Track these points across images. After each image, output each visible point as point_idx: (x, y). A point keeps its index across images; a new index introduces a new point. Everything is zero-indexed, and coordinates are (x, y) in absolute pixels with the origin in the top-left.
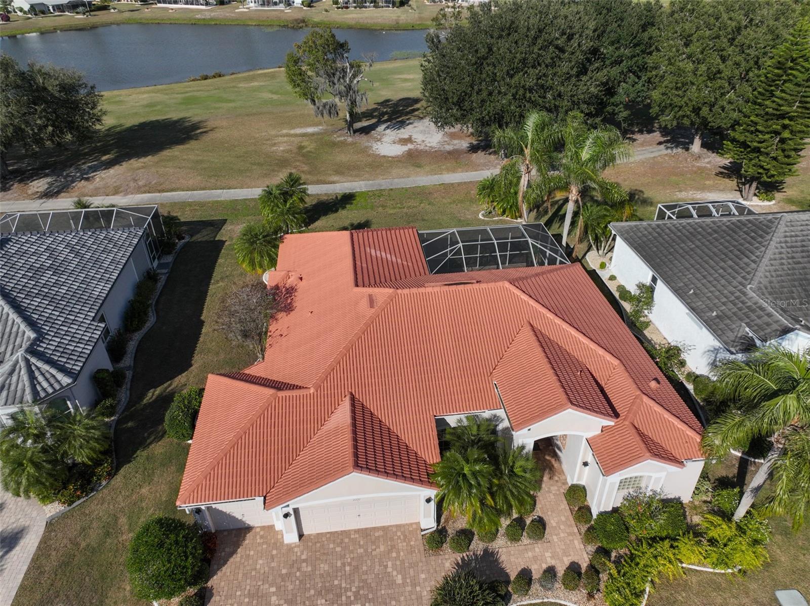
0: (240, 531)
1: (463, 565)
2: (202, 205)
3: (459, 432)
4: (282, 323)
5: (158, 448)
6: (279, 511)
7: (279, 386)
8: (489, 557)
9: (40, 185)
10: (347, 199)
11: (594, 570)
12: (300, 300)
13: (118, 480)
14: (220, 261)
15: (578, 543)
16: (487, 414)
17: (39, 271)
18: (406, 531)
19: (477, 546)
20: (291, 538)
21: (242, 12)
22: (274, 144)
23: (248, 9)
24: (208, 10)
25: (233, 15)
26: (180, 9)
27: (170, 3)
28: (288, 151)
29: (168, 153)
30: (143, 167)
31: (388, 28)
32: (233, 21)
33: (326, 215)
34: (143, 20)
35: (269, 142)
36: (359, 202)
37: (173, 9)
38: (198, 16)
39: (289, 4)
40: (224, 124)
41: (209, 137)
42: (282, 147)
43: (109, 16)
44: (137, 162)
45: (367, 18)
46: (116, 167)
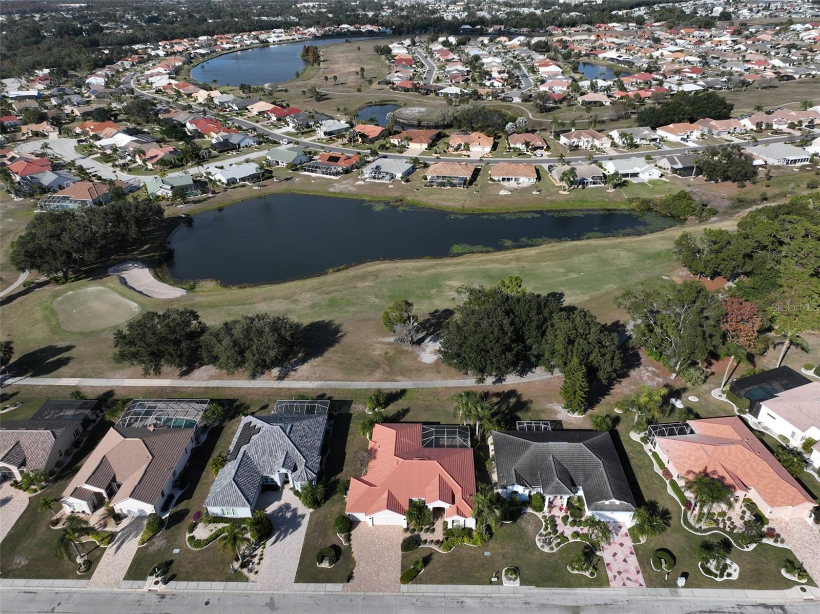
0: (359, 522)
1: (411, 537)
2: (343, 390)
3: (415, 502)
4: (372, 463)
5: (336, 497)
6: (368, 517)
7: (370, 485)
8: (418, 536)
9: (275, 371)
10: (403, 392)
11: (443, 542)
12: (378, 455)
13: (326, 505)
14: (351, 425)
15: (441, 535)
16: (423, 499)
17: (302, 437)
18: (399, 527)
19: (416, 533)
20: (371, 525)
21: (360, 186)
22: (374, 350)
23: (364, 181)
24: (337, 181)
25: (354, 190)
26: (319, 178)
27: (312, 171)
28: (380, 355)
29: (327, 355)
30: (317, 366)
31: (456, 211)
32: (354, 195)
33: (393, 402)
34: (295, 191)
35: (372, 348)
36: (408, 395)
37: (314, 179)
38: (331, 190)
39: (393, 177)
40: (351, 329)
41: (344, 341)
42: (378, 352)
43: (274, 186)
44: (314, 362)
45: (443, 200)
46: (306, 364)
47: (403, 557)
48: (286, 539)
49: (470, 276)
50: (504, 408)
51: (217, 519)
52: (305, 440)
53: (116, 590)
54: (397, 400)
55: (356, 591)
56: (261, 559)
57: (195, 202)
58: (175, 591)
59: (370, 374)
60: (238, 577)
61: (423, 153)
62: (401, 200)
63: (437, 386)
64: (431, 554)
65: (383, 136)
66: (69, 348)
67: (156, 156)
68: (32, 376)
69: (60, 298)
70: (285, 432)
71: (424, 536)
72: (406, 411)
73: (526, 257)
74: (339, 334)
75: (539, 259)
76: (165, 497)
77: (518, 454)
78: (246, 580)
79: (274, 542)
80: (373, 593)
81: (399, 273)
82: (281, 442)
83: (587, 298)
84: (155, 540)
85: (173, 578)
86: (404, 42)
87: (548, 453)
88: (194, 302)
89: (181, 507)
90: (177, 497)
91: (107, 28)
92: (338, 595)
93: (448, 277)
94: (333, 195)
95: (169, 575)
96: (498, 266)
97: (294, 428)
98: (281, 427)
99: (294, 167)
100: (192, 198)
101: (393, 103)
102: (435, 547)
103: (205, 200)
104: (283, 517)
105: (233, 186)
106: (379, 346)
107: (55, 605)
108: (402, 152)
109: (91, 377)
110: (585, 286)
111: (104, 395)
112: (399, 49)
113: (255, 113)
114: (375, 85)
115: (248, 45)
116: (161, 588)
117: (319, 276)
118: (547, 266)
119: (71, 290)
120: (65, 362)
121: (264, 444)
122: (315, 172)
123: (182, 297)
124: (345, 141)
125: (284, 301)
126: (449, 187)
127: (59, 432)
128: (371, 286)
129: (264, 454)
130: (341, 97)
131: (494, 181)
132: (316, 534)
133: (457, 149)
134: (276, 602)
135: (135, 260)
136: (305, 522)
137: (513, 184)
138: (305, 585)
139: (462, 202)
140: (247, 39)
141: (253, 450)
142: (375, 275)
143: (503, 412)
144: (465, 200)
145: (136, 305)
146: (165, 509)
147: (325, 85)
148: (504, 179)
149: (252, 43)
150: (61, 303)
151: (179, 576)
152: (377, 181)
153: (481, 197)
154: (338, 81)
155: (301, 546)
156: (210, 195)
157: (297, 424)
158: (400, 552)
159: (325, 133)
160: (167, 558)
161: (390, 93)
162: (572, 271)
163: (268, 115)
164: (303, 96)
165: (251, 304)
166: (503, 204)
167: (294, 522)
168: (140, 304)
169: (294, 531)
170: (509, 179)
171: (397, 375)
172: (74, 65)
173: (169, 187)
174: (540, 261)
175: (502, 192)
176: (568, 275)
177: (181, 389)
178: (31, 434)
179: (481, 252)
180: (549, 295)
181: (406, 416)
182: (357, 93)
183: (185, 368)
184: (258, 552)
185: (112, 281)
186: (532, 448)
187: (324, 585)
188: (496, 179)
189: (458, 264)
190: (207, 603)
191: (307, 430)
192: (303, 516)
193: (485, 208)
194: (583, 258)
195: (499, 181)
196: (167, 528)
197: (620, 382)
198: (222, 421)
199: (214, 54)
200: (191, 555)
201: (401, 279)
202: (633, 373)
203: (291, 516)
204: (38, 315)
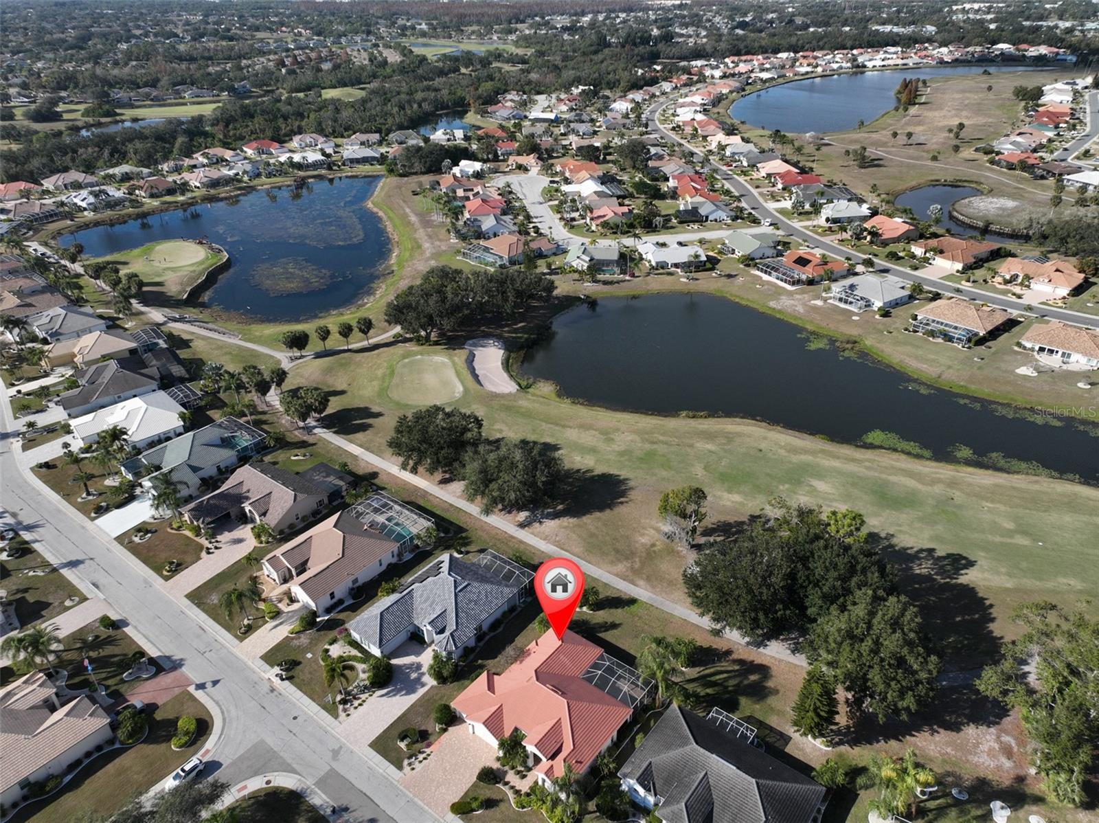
0: (462, 722)
1: (497, 770)
3: (518, 733)
4: (514, 666)
6: (469, 722)
7: (492, 690)
11: (523, 795)
12: (526, 661)
15: (526, 787)
19: (506, 768)
20: (471, 731)
21: (815, 308)
22: (643, 535)
23: (825, 300)
24: (790, 294)
25: (802, 311)
26: (769, 283)
27: (766, 272)
28: (643, 544)
29: (587, 519)
30: (565, 527)
31: (924, 380)
32: (796, 318)
33: (610, 608)
34: (728, 296)
35: (642, 531)
36: (634, 608)
37: (763, 283)
38: (772, 304)
39: (868, 304)
40: (639, 498)
41: (621, 511)
42: (643, 540)
43: (708, 283)
44: (567, 521)
45: (917, 358)
46: (557, 520)
47: (474, 785)
48: (394, 698)
49: (854, 485)
50: (732, 682)
51: (354, 644)
52: (472, 605)
53: (250, 663)
54: (617, 608)
55: (408, 789)
56: (360, 705)
57: (605, 283)
58: (283, 692)
59: (612, 563)
60: (332, 710)
61: (949, 277)
62: (855, 342)
63: (676, 613)
64: (501, 801)
65: (908, 238)
66: (379, 415)
67: (604, 216)
68: (335, 432)
69: (406, 360)
70: (456, 587)
71: (511, 777)
72: (614, 626)
73: (970, 484)
74: (622, 500)
75: (991, 494)
76: (335, 600)
77: (669, 746)
78: (336, 716)
79: (382, 696)
80: (420, 803)
81: (763, 446)
82: (447, 597)
83: (1009, 585)
84: (302, 635)
85: (290, 678)
86: (1078, 81)
87: (703, 767)
88: (515, 404)
89: (341, 616)
90: (346, 604)
91: (682, 35)
92: (392, 783)
93: (820, 474)
94: (770, 312)
95: (290, 674)
96: (911, 483)
97: (469, 588)
98: (455, 581)
99: (749, 261)
100: (607, 277)
101: (974, 185)
102: (511, 795)
103: (618, 282)
104: (408, 675)
105: (661, 271)
106: (653, 532)
107: (208, 649)
108: (916, 269)
109: (372, 452)
110: (1024, 565)
111: (370, 474)
112: (1057, 95)
113: (763, 173)
114: (968, 153)
115: (834, 70)
116: (277, 681)
117: (665, 416)
118: (990, 511)
119: (421, 354)
120: (364, 428)
121: (431, 590)
122: (770, 274)
123: (510, 394)
124: (846, 236)
125: (598, 435)
126: (940, 340)
127: (301, 496)
128: (710, 451)
129: (426, 601)
130: (901, 164)
131: (1025, 348)
132: (421, 709)
133: (1007, 282)
134: (342, 753)
135: (499, 337)
136: (421, 692)
137: (1054, 361)
138: (375, 753)
139: (943, 368)
140: (839, 60)
141: (420, 592)
142: (730, 438)
143: (727, 687)
144: (949, 367)
145: (461, 389)
146: (328, 610)
147: (890, 144)
148: (1042, 350)
149: (841, 68)
150: (404, 366)
151: (296, 680)
152: (842, 305)
153: (979, 368)
154: (914, 140)
155: (400, 713)
156: (627, 278)
157: (476, 584)
158: (474, 779)
159: (828, 220)
160: (299, 658)
161: (981, 167)
162: (1025, 533)
163: (776, 180)
164: (847, 157)
165: (564, 426)
166: (1009, 388)
167: (411, 687)
168: (466, 390)
169: (405, 694)
170: (1051, 351)
171: (642, 579)
172: (614, 83)
173: (587, 259)
174: (987, 499)
175: (1023, 371)
176: (1012, 537)
177: (430, 497)
178: (282, 490)
179: (909, 454)
180: (949, 556)
181: (608, 633)
182: (930, 163)
183: (447, 476)
184: (363, 697)
185: (460, 355)
186: (687, 749)
187: (387, 763)
188: (1029, 345)
189: (854, 460)
190: (295, 718)
191: (483, 596)
192: (423, 685)
193: (973, 387)
194: (1068, 519)
195: (1032, 349)
196: (318, 630)
197: (933, 732)
198: (435, 548)
199: (781, 80)
200: (316, 667)
201: (760, 455)
202: (971, 731)
203: (415, 679)
204: (380, 373)
